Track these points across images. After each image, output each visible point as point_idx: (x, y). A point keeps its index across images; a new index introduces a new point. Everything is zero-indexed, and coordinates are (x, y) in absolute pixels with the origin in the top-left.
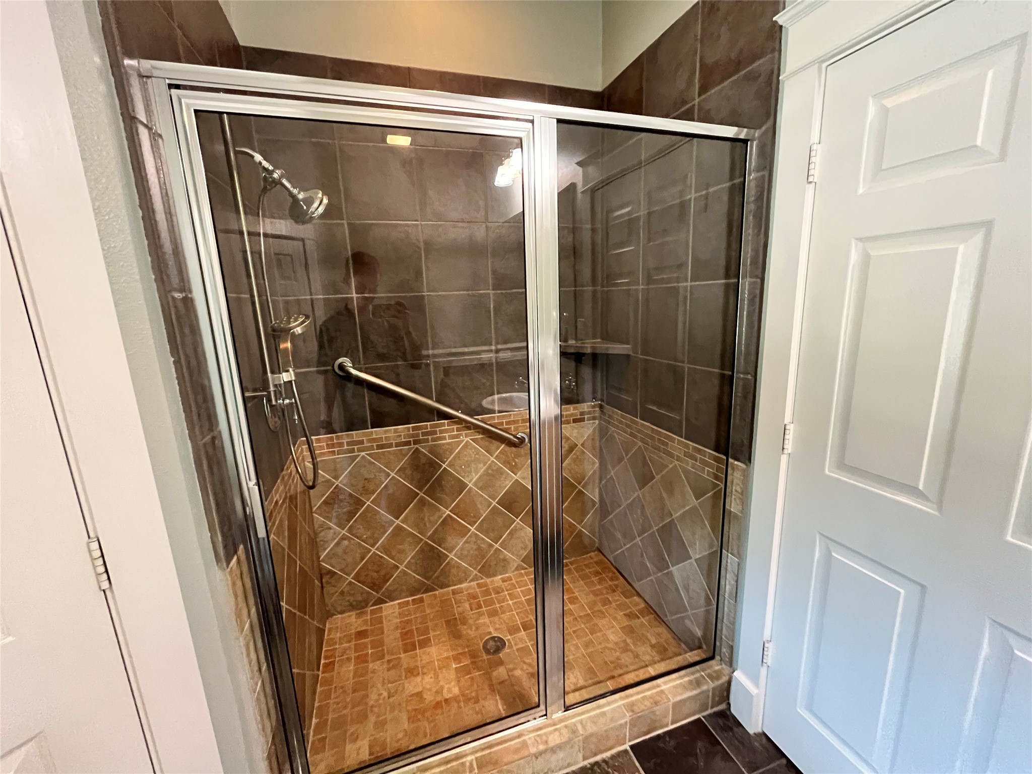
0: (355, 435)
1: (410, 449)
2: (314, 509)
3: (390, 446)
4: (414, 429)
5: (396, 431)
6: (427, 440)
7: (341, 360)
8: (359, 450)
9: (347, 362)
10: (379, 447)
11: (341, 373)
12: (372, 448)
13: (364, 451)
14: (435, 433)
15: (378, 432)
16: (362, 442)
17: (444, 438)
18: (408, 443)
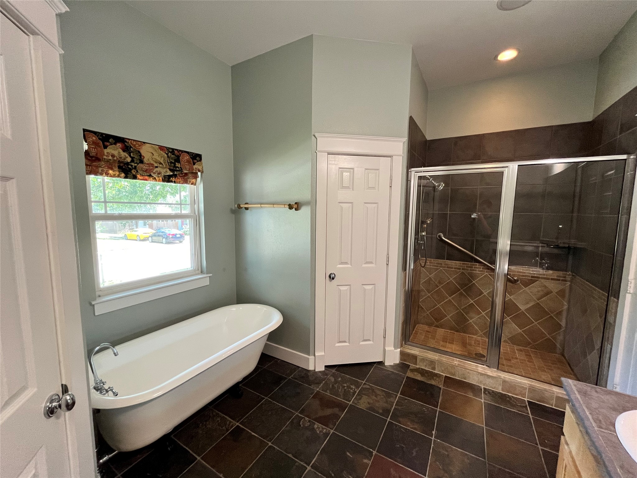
0: (440, 261)
1: (460, 271)
2: (421, 283)
3: (452, 268)
4: (463, 264)
5: (455, 263)
6: (468, 270)
7: (440, 234)
8: (440, 267)
9: (442, 235)
10: (448, 267)
11: (439, 238)
12: (445, 267)
13: (442, 267)
14: (472, 267)
15: (448, 262)
16: (441, 264)
17: (476, 270)
18: (459, 269)
